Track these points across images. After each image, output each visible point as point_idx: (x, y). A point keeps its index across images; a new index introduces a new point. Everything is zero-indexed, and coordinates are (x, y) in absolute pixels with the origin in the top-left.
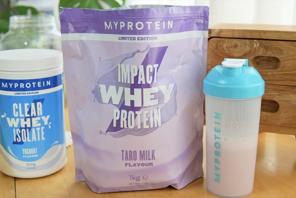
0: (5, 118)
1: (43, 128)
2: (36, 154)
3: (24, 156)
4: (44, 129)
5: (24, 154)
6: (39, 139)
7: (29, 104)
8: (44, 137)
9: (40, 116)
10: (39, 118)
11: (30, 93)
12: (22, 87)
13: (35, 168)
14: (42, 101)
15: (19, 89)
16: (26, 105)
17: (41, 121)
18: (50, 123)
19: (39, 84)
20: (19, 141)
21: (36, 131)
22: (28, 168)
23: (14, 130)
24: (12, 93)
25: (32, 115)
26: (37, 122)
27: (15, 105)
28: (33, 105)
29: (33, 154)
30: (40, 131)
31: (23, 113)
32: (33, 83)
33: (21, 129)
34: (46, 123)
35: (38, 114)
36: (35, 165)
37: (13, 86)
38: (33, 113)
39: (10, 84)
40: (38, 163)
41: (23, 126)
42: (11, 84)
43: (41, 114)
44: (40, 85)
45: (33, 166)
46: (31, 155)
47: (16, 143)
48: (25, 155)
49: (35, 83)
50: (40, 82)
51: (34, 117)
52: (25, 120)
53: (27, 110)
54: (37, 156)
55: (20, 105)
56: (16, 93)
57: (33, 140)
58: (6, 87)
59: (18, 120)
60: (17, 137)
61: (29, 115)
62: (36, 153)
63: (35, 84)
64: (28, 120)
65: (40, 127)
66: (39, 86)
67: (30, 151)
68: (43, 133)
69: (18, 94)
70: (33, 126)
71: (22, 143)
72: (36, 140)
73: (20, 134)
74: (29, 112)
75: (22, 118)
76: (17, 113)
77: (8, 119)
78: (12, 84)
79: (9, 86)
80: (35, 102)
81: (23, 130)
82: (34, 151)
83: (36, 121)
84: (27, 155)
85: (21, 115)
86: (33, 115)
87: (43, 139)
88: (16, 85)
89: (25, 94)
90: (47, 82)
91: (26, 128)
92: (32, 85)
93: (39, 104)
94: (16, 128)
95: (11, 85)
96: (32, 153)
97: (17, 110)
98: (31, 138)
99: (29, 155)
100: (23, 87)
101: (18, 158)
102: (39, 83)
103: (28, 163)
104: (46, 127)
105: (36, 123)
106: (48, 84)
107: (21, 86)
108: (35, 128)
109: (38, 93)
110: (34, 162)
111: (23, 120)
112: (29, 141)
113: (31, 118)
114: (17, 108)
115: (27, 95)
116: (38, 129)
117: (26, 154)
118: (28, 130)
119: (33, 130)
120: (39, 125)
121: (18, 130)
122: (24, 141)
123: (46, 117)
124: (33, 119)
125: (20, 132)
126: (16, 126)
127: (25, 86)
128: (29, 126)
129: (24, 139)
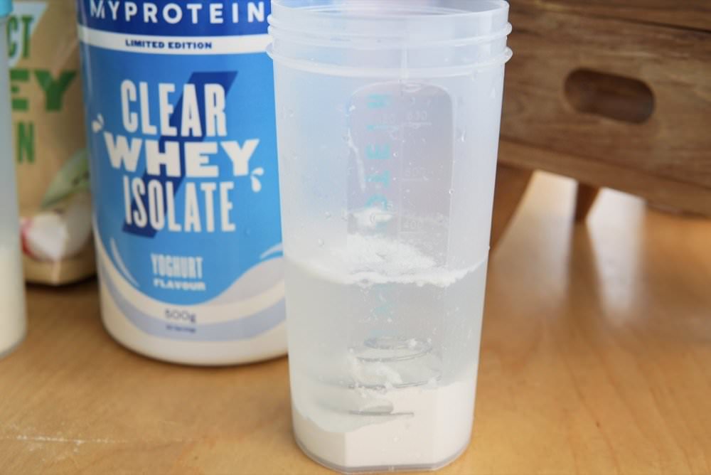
1: (226, 186)
2: (196, 280)
3: (156, 282)
4: (230, 192)
5: (155, 271)
6: (210, 227)
7: (176, 88)
8: (231, 221)
9: (217, 139)
10: (211, 148)
11: (178, 45)
12: (150, 18)
13: (192, 330)
14: (225, 79)
16: (165, 89)
17: (222, 160)
18: (259, 171)
19: (217, 10)
20: (141, 223)
21: (201, 196)
22: (169, 327)
23: (126, 179)
24: (116, 41)
25: (185, 133)
26: (206, 160)
28: (189, 91)
29: (188, 280)
30: (216, 194)
31: (155, 120)
32: (189, 6)
33: (147, 178)
34: (240, 168)
35: (210, 132)
36: (193, 319)
37: (121, 12)
38: (190, 122)
39: (110, 3)
40: (205, 313)
41: (154, 169)
42: (114, 4)
43: (222, 132)
44: (217, 17)
45: (187, 323)
46: (181, 279)
47: (132, 229)
48: (159, 276)
49: (199, 6)
50: (220, 6)
51: (191, 138)
53: (166, 110)
54: (201, 286)
55: (144, 87)
56: (129, 42)
57: (188, 228)
58: (101, 14)
59: (137, 143)
60: (134, 207)
61: (172, 132)
62: (200, 275)
63: (199, 11)
64: (172, 147)
65: (217, 180)
66: (214, 20)
67: (176, 266)
68: (226, 206)
69: (138, 44)
70: (190, 172)
71: (149, 231)
72: (198, 228)
73: (145, 199)
74: (175, 120)
75: (151, 137)
76: (134, 116)
78: (117, 4)
79: (108, 11)
80: (200, 80)
81: (154, 184)
82: (192, 268)
83: (202, 155)
84: (166, 279)
85: (149, 129)
86: (191, 130)
87: (227, 226)
88: (130, 9)
89: (161, 45)
90: (251, 6)
91: (163, 177)
92: (187, 14)
93: (213, 90)
94: (132, 176)
95: (114, 9)
96: (185, 276)
97: (135, 107)
98: (180, 218)
99: (174, 279)
100: (155, 20)
101: (137, 284)
102: (213, 7)
103: (172, 307)
104: (243, 182)
105: (203, 165)
106: (255, 17)
107: (146, 15)
108: (198, 181)
109: (209, 45)
110: (191, 309)
111: (152, 146)
112: (174, 227)
113: (180, 140)
114: (133, 98)
115: (166, 51)
116: (208, 188)
117: (162, 273)
118: (169, 186)
119: (190, 189)
120: (213, 171)
121: (138, 182)
122: (158, 225)
123: (241, 145)
124: (188, 146)
125: (143, 191)
126: (131, 166)
127: (159, 15)
128: (173, 171)
129: (157, 219)
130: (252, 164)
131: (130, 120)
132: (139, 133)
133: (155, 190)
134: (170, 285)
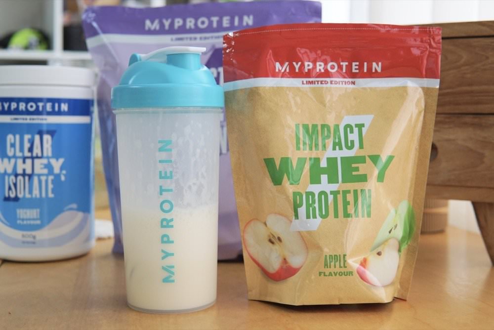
1: (51, 178)
2: (37, 219)
3: (19, 222)
4: (53, 181)
5: (18, 217)
6: (44, 195)
7: (32, 136)
8: (53, 192)
9: (48, 158)
10: (45, 161)
11: (33, 119)
12: (22, 109)
13: (34, 243)
14: (52, 133)
15: (17, 112)
16: (27, 137)
17: (49, 167)
18: (64, 172)
19: (49, 106)
20: (12, 195)
21: (40, 182)
22: (23, 242)
23: (7, 178)
24: (6, 119)
25: (34, 155)
26: (42, 166)
27: (10, 138)
28: (37, 138)
29: (34, 219)
30: (47, 181)
31: (22, 150)
32: (39, 104)
33: (16, 175)
34: (57, 170)
35: (45, 154)
36: (34, 237)
37: (9, 107)
38: (37, 151)
39: (4, 103)
40: (40, 235)
41: (20, 171)
43: (50, 154)
45: (31, 239)
46: (30, 219)
47: (8, 199)
48: (20, 219)
49: (43, 104)
50: (50, 104)
51: (37, 157)
52: (24, 162)
53: (27, 145)
54: (38, 222)
55: (18, 137)
56: (13, 119)
57: (34, 196)
59: (13, 161)
60: (10, 188)
61: (29, 155)
62: (38, 217)
63: (42, 106)
64: (29, 161)
65: (47, 175)
66: (48, 109)
67: (28, 214)
68: (50, 186)
69: (16, 119)
70: (37, 171)
71: (16, 199)
72: (38, 196)
73: (15, 185)
74: (31, 150)
75: (20, 157)
76: (13, 149)
78: (8, 103)
79: (3, 107)
80: (41, 133)
81: (20, 178)
82: (35, 214)
83: (41, 164)
84: (23, 220)
85: (19, 154)
86: (37, 154)
87: (51, 195)
88: (14, 105)
89: (26, 119)
90: (63, 105)
91: (24, 174)
92: (38, 107)
93: (47, 138)
94: (9, 175)
95: (6, 105)
96: (32, 217)
97: (13, 145)
98: (31, 192)
99: (27, 220)
100: (24, 109)
101: (9, 224)
102: (48, 104)
103: (25, 233)
104: (57, 176)
105: (41, 168)
106: (64, 109)
107: (21, 107)
108: (39, 175)
109: (46, 119)
110: (34, 233)
111: (20, 161)
112: (28, 196)
113: (33, 158)
114: (13, 141)
115: (28, 121)
116: (43, 178)
117: (21, 217)
118: (27, 178)
119: (36, 179)
120: (45, 171)
121: (13, 178)
122: (20, 196)
123: (57, 160)
124: (36, 161)
125: (14, 181)
126: (10, 171)
127: (26, 107)
128: (29, 171)
129: (20, 193)
130: (61, 169)
131: (10, 151)
132: (15, 157)
133: (20, 181)
134: (25, 222)
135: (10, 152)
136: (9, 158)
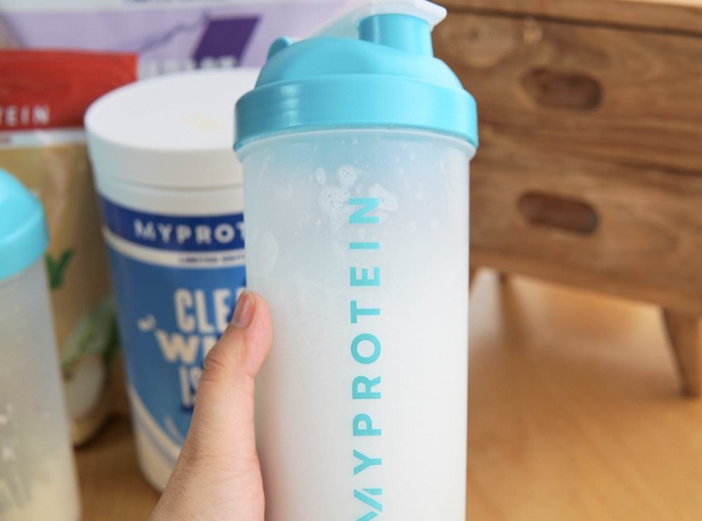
0: (151, 335)
7: (230, 293)
11: (231, 258)
12: (203, 239)
15: (191, 245)
16: (221, 295)
23: (183, 370)
24: (171, 259)
27: (182, 297)
31: (211, 318)
32: (239, 225)
37: (173, 235)
39: (161, 227)
53: (222, 311)
55: (200, 296)
58: (150, 236)
59: (194, 342)
69: (193, 260)
75: (208, 335)
76: (191, 320)
77: (162, 337)
78: (169, 228)
79: (159, 234)
85: (205, 327)
88: (183, 233)
89: (215, 260)
92: (237, 232)
94: (189, 367)
95: (166, 232)
97: (191, 311)
100: (208, 240)
107: (200, 236)
111: (210, 341)
115: (220, 264)
121: (196, 371)
126: (189, 358)
127: (213, 236)
131: (186, 321)
132: (196, 332)
135: (186, 324)
136: (186, 336)
